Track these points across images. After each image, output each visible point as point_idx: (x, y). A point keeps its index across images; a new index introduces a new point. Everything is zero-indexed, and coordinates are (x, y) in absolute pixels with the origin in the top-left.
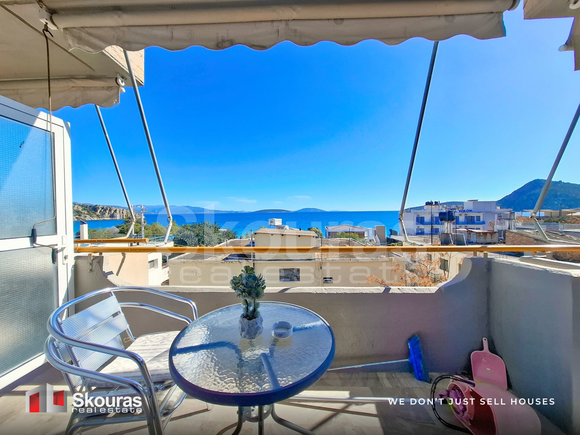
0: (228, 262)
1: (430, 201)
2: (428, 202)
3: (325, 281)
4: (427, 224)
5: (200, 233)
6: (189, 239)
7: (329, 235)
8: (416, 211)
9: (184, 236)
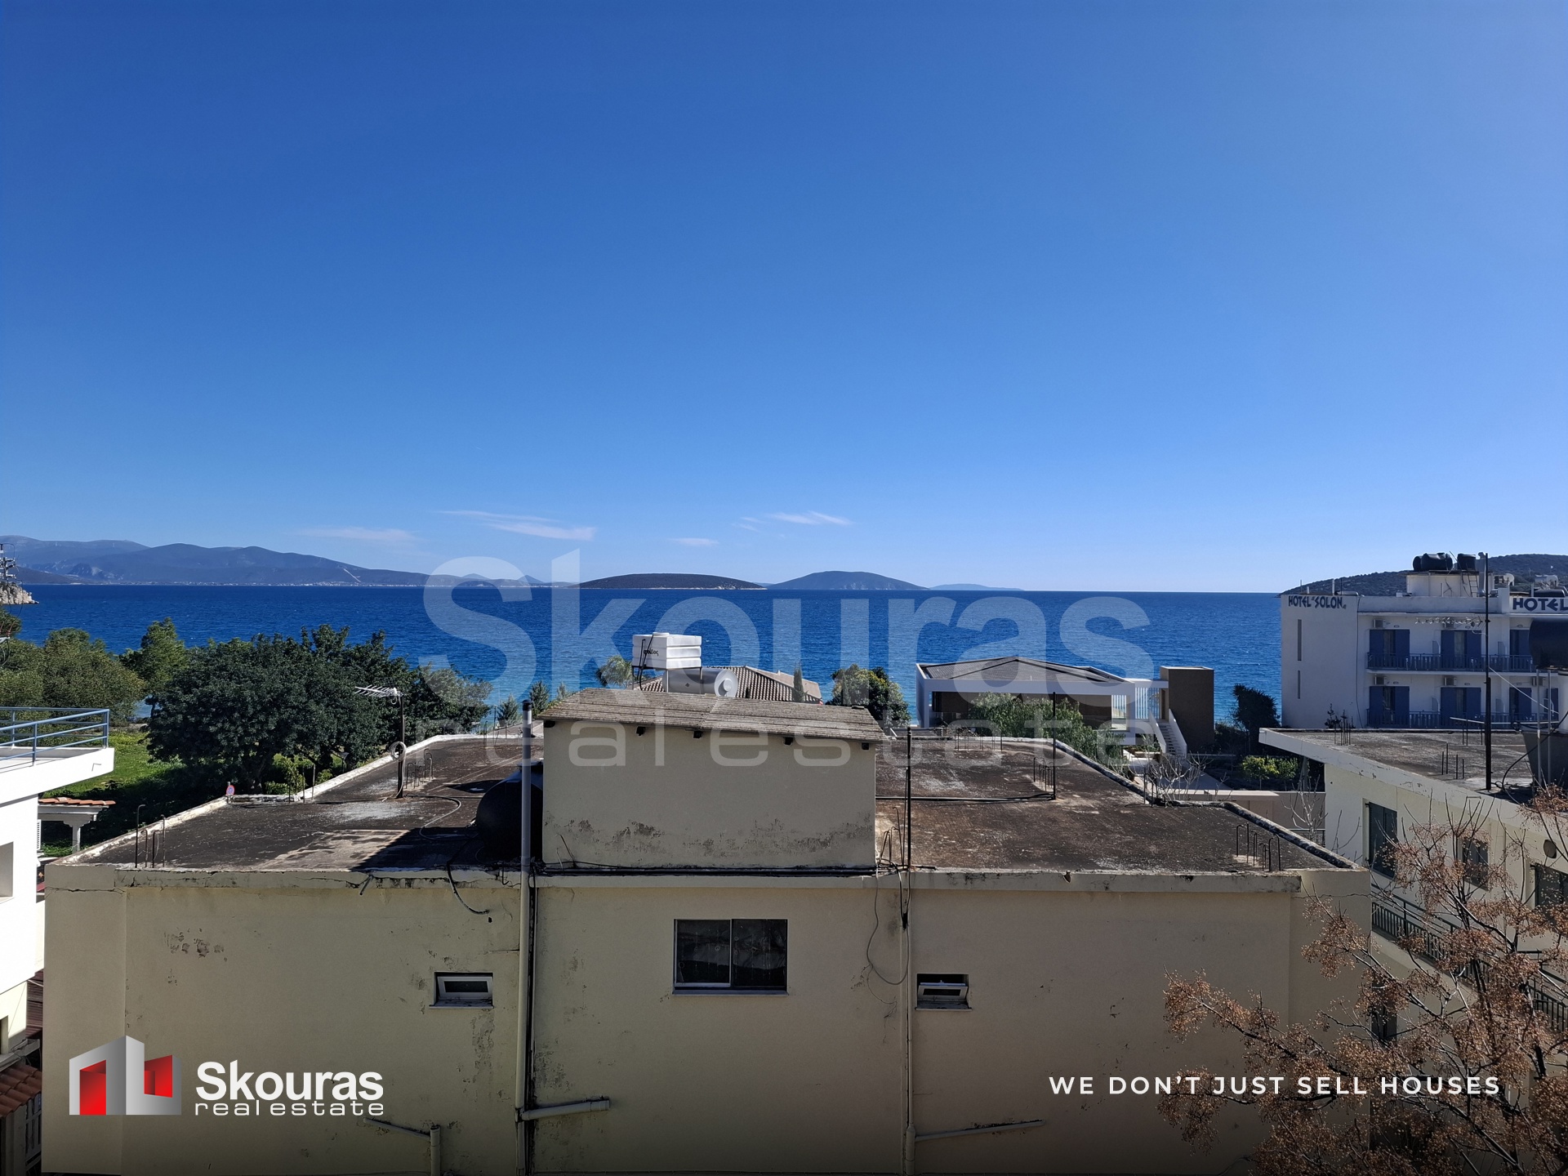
0: (387, 883)
1: (1433, 551)
2: (1426, 555)
3: (927, 992)
4: (1422, 664)
5: (289, 690)
6: (233, 723)
7: (937, 707)
8: (1368, 601)
9: (202, 704)
